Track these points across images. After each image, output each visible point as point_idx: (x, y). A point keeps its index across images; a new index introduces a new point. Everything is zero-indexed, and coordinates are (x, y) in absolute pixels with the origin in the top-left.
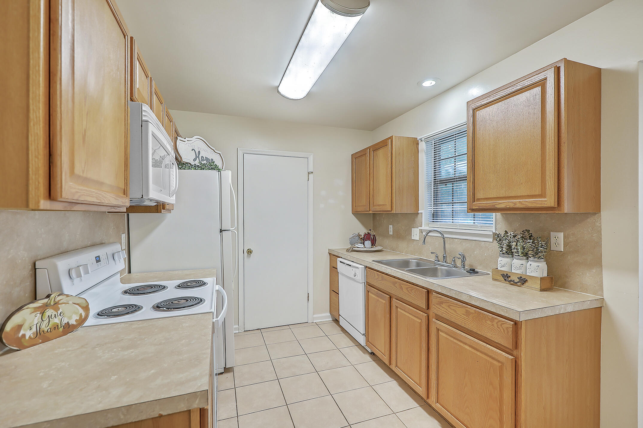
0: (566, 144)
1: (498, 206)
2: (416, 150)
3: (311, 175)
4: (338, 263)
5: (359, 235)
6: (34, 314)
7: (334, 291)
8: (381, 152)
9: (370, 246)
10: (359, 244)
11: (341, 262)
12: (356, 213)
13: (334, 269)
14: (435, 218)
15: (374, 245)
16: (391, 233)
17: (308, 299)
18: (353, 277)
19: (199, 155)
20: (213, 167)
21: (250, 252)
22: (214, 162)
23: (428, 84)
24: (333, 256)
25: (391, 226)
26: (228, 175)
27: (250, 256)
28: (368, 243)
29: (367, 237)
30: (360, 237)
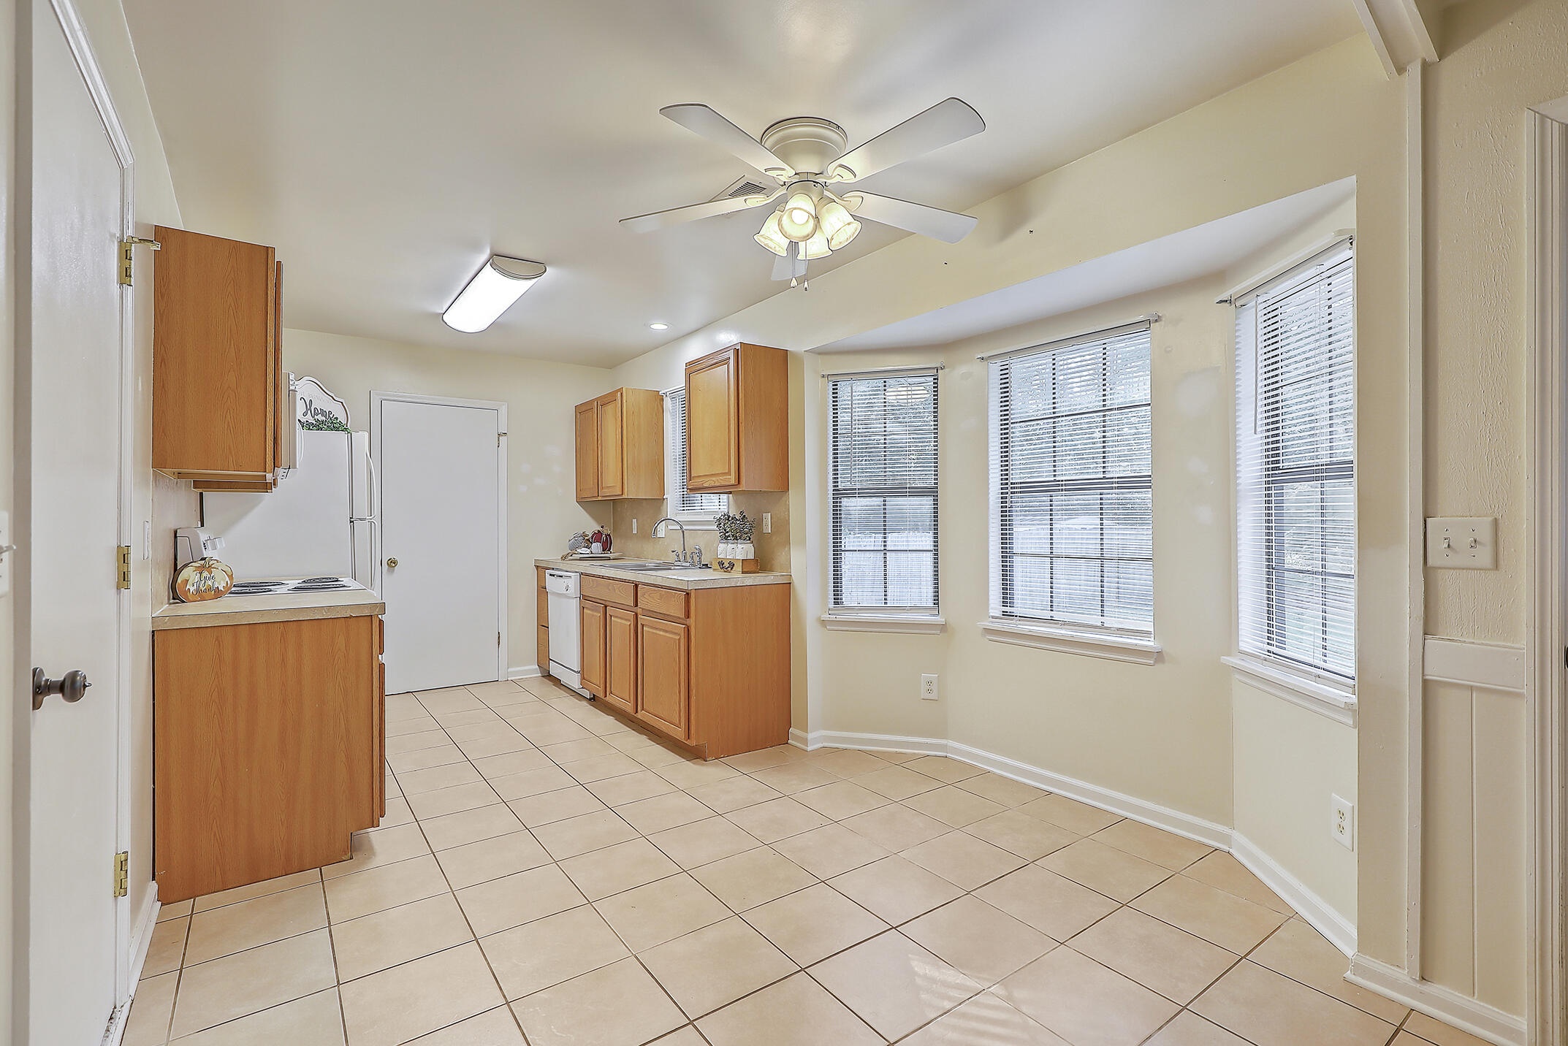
0: (743, 424)
1: (705, 485)
2: (660, 408)
3: (502, 439)
4: (547, 576)
5: (584, 535)
6: (195, 572)
7: (543, 626)
8: (609, 408)
9: (600, 550)
10: (583, 549)
11: (550, 575)
12: (581, 501)
13: (542, 590)
14: (685, 505)
15: (608, 551)
16: (635, 532)
17: (499, 642)
18: (565, 592)
19: (310, 407)
20: (337, 425)
21: (392, 563)
22: (337, 418)
23: (659, 327)
24: (541, 569)
25: (635, 521)
26: (361, 438)
27: (394, 570)
28: (596, 547)
29: (597, 536)
30: (586, 538)
